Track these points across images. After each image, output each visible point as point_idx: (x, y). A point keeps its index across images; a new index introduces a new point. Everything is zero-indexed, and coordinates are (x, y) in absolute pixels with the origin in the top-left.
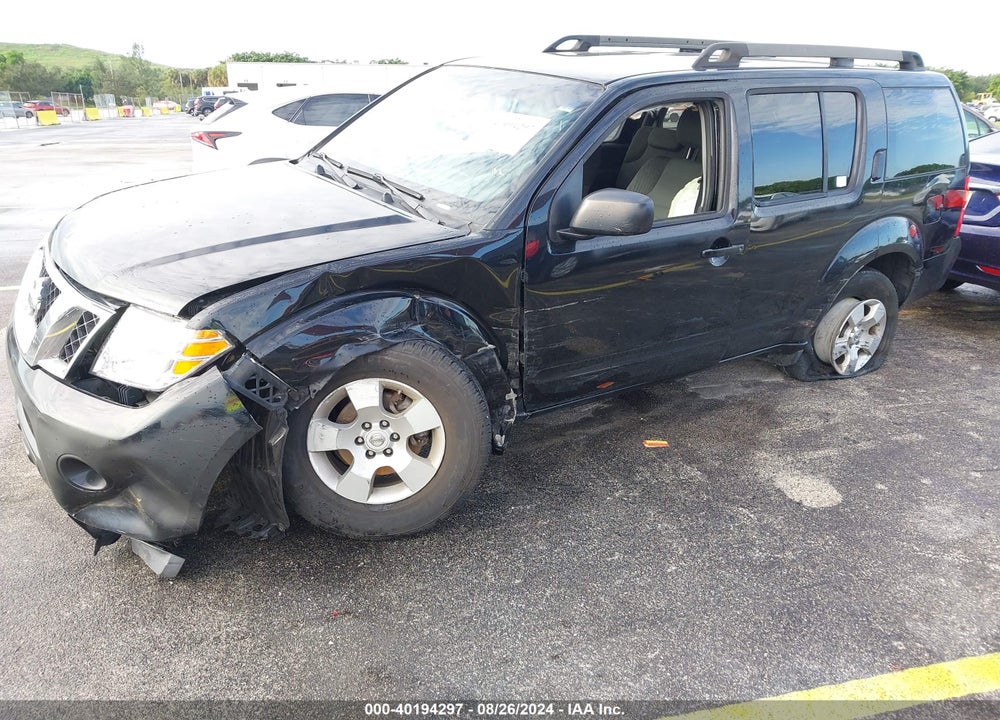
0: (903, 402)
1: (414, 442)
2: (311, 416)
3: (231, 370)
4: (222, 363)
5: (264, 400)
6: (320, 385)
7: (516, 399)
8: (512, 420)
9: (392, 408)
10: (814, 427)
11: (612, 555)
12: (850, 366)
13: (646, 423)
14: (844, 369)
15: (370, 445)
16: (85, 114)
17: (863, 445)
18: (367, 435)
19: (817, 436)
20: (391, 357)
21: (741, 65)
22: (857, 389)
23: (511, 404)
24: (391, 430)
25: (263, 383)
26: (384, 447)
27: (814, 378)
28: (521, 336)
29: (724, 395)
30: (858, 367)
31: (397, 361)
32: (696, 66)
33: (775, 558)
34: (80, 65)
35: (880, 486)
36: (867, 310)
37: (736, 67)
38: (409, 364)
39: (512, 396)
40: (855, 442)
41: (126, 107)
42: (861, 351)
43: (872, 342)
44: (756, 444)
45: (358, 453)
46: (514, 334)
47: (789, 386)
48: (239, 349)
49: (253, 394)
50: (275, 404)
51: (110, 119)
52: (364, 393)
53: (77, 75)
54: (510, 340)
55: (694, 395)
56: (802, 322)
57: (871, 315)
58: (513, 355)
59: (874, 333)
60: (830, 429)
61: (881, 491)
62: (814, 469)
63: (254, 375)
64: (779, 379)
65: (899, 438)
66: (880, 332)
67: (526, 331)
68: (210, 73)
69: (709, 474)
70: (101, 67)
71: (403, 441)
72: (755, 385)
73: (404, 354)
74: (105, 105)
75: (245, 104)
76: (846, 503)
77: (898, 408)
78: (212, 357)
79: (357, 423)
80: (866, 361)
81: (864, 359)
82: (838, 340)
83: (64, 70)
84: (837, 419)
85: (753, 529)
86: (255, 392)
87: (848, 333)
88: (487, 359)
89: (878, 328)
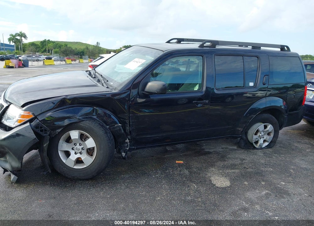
0: (273, 158)
1: (89, 151)
2: (60, 140)
3: (32, 123)
4: (31, 121)
5: (42, 133)
6: (59, 130)
7: (129, 142)
8: (128, 148)
9: (83, 140)
10: (236, 163)
11: (142, 192)
12: (260, 145)
13: (182, 156)
14: (258, 146)
15: (76, 150)
16: (79, 61)
17: (249, 170)
18: (75, 147)
19: (236, 165)
20: (82, 124)
21: (216, 47)
22: (260, 153)
23: (127, 144)
24: (82, 146)
25: (41, 128)
26: (80, 151)
27: (246, 148)
28: (129, 122)
29: (213, 150)
30: (264, 146)
31: (84, 125)
32: (199, 47)
33: (194, 200)
34: (83, 47)
35: (246, 183)
36: (265, 127)
37: (215, 47)
38: (87, 126)
39: (127, 141)
40: (247, 169)
41: (91, 59)
42: (265, 141)
43: (269, 138)
44: (212, 166)
45: (72, 152)
46: (127, 121)
47: (237, 150)
48: (36, 117)
49: (38, 131)
50: (45, 134)
51: (86, 63)
52: (74, 134)
53: (81, 50)
54: (127, 123)
55: (204, 149)
56: (238, 129)
57: (268, 129)
58: (128, 128)
59: (270, 135)
60: (242, 164)
61: (245, 185)
62: (227, 175)
63: (38, 125)
64: (235, 147)
65: (264, 169)
66: (272, 135)
67: (131, 121)
68: (117, 51)
69: (191, 172)
70: (87, 48)
71: (85, 150)
72: (226, 148)
73: (87, 123)
74: (85, 59)
75: (104, 57)
76: (231, 186)
77: (270, 160)
78: (28, 119)
79: (73, 143)
80: (267, 144)
81: (266, 144)
82: (254, 136)
83: (78, 49)
84: (246, 161)
85: (193, 190)
86: (39, 130)
87: (259, 134)
88: (118, 128)
89: (271, 134)
